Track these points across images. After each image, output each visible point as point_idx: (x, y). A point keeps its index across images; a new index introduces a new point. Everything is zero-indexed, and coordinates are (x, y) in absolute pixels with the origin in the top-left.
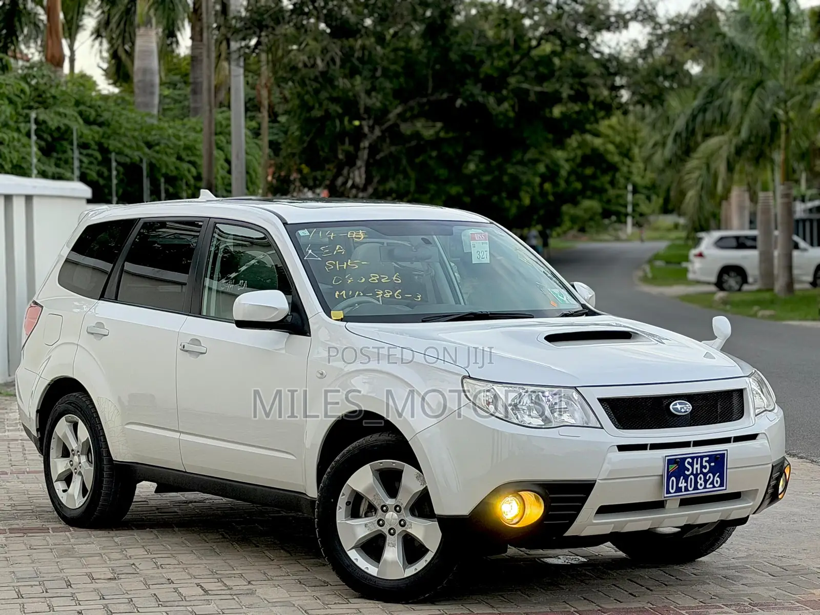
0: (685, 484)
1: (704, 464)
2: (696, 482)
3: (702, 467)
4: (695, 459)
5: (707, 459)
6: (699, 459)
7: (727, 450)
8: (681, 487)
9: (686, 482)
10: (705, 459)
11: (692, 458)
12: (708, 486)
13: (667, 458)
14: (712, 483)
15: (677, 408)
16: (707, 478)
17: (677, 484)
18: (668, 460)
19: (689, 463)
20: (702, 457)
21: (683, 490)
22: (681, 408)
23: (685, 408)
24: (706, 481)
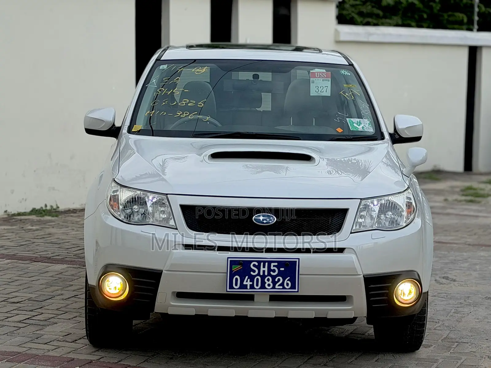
0: (251, 283)
1: (272, 268)
2: (263, 283)
3: (269, 270)
4: (262, 264)
5: (276, 264)
6: (267, 264)
7: (299, 259)
8: (247, 285)
9: (252, 280)
10: (272, 264)
11: (259, 262)
12: (277, 287)
13: (229, 259)
14: (282, 285)
15: (260, 219)
16: (276, 280)
17: (242, 281)
18: (231, 261)
19: (254, 265)
20: (270, 263)
21: (248, 287)
22: (263, 220)
23: (268, 220)
24: (274, 283)
